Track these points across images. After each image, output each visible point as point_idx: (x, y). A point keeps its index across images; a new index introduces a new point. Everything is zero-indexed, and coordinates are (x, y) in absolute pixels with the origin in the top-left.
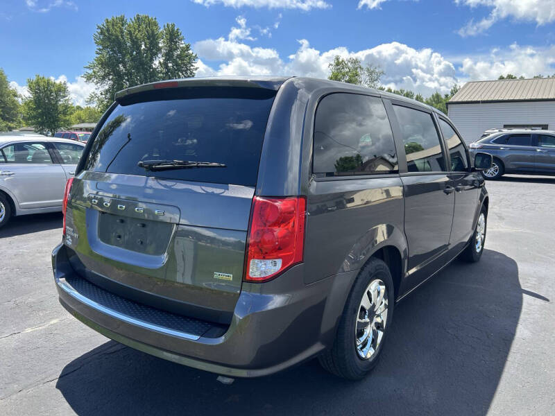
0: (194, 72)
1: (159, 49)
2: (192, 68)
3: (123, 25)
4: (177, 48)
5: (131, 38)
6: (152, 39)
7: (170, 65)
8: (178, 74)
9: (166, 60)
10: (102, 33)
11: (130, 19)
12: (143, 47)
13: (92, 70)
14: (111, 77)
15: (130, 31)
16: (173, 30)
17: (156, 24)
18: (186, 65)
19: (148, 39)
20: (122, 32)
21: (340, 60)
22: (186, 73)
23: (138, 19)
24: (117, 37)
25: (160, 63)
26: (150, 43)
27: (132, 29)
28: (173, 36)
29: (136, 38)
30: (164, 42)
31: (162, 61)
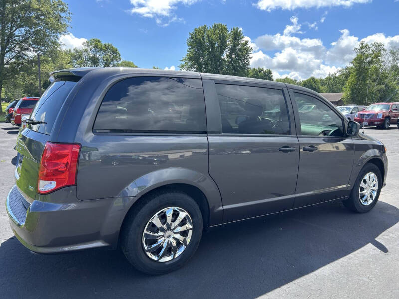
0: (250, 60)
1: (227, 46)
2: (248, 57)
3: (205, 32)
4: (239, 45)
5: (209, 40)
6: (223, 39)
7: (234, 56)
8: (238, 62)
9: (231, 53)
10: (192, 38)
11: (210, 27)
12: (217, 45)
13: (184, 62)
14: (195, 67)
15: (208, 35)
16: (237, 32)
17: (226, 29)
18: (244, 56)
19: (220, 39)
20: (203, 36)
21: (364, 45)
22: (244, 61)
23: (215, 27)
24: (200, 40)
25: (227, 55)
26: (221, 42)
27: (210, 34)
28: (237, 36)
29: (212, 39)
30: (230, 41)
31: (228, 54)
